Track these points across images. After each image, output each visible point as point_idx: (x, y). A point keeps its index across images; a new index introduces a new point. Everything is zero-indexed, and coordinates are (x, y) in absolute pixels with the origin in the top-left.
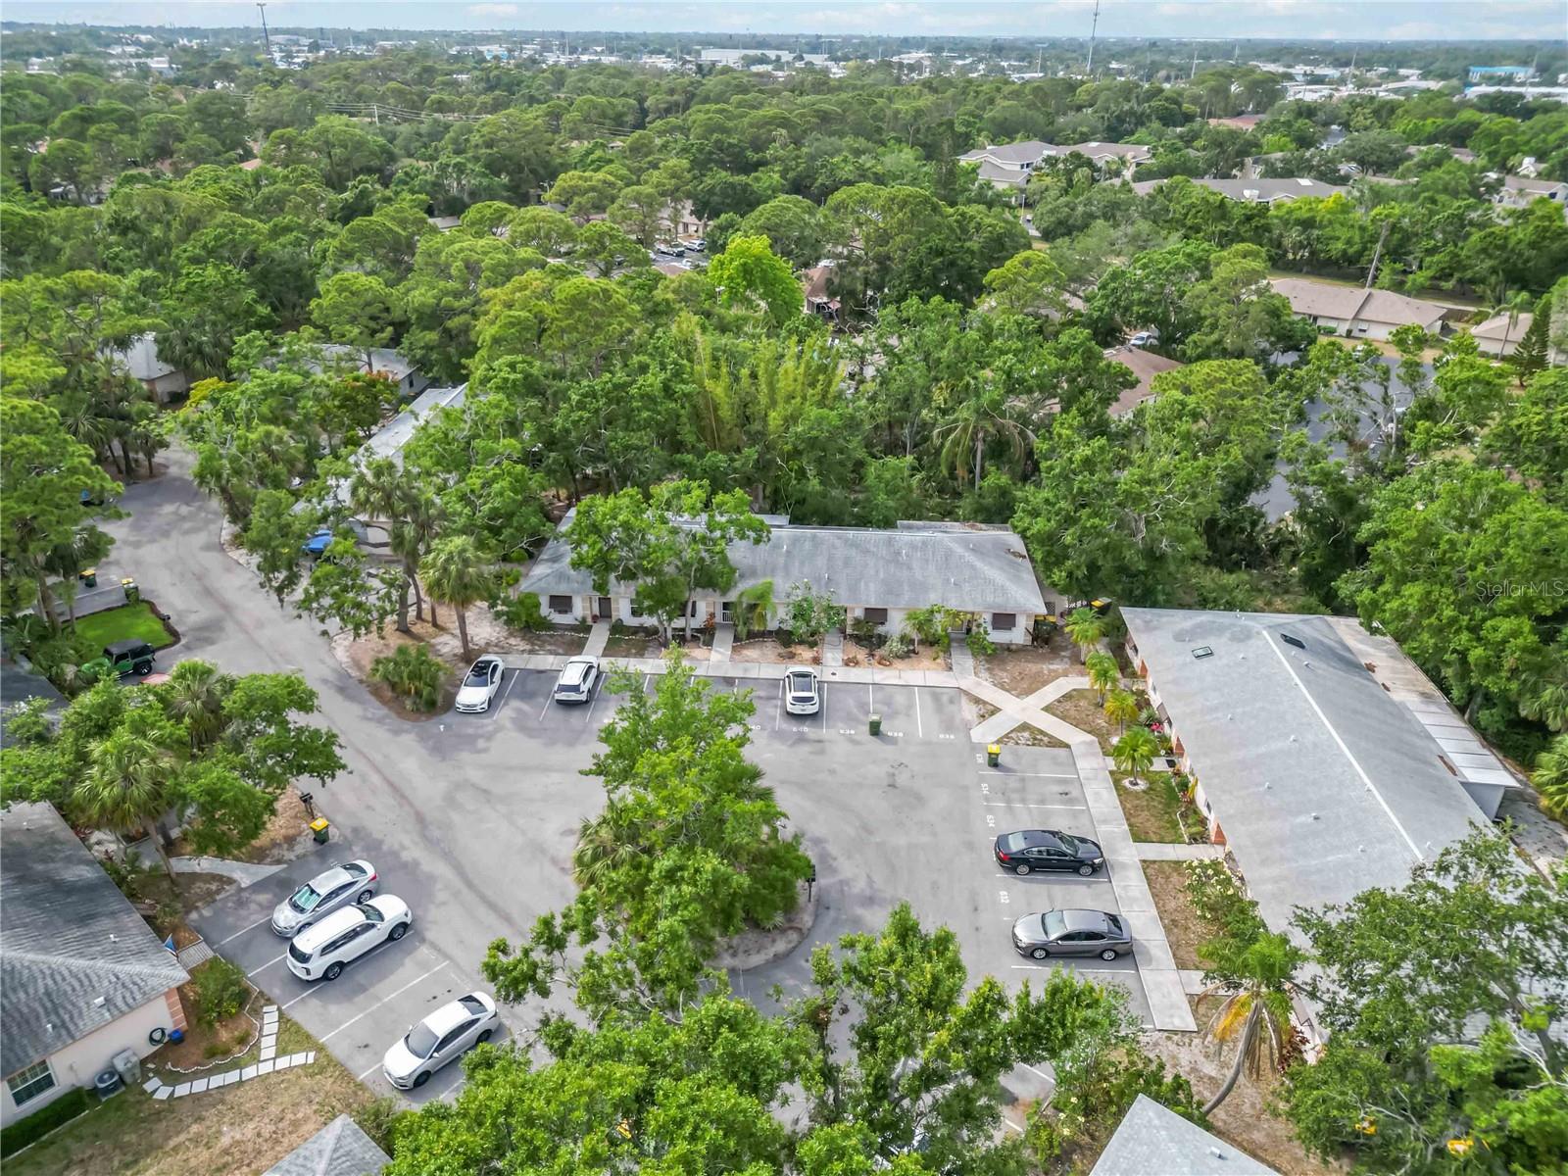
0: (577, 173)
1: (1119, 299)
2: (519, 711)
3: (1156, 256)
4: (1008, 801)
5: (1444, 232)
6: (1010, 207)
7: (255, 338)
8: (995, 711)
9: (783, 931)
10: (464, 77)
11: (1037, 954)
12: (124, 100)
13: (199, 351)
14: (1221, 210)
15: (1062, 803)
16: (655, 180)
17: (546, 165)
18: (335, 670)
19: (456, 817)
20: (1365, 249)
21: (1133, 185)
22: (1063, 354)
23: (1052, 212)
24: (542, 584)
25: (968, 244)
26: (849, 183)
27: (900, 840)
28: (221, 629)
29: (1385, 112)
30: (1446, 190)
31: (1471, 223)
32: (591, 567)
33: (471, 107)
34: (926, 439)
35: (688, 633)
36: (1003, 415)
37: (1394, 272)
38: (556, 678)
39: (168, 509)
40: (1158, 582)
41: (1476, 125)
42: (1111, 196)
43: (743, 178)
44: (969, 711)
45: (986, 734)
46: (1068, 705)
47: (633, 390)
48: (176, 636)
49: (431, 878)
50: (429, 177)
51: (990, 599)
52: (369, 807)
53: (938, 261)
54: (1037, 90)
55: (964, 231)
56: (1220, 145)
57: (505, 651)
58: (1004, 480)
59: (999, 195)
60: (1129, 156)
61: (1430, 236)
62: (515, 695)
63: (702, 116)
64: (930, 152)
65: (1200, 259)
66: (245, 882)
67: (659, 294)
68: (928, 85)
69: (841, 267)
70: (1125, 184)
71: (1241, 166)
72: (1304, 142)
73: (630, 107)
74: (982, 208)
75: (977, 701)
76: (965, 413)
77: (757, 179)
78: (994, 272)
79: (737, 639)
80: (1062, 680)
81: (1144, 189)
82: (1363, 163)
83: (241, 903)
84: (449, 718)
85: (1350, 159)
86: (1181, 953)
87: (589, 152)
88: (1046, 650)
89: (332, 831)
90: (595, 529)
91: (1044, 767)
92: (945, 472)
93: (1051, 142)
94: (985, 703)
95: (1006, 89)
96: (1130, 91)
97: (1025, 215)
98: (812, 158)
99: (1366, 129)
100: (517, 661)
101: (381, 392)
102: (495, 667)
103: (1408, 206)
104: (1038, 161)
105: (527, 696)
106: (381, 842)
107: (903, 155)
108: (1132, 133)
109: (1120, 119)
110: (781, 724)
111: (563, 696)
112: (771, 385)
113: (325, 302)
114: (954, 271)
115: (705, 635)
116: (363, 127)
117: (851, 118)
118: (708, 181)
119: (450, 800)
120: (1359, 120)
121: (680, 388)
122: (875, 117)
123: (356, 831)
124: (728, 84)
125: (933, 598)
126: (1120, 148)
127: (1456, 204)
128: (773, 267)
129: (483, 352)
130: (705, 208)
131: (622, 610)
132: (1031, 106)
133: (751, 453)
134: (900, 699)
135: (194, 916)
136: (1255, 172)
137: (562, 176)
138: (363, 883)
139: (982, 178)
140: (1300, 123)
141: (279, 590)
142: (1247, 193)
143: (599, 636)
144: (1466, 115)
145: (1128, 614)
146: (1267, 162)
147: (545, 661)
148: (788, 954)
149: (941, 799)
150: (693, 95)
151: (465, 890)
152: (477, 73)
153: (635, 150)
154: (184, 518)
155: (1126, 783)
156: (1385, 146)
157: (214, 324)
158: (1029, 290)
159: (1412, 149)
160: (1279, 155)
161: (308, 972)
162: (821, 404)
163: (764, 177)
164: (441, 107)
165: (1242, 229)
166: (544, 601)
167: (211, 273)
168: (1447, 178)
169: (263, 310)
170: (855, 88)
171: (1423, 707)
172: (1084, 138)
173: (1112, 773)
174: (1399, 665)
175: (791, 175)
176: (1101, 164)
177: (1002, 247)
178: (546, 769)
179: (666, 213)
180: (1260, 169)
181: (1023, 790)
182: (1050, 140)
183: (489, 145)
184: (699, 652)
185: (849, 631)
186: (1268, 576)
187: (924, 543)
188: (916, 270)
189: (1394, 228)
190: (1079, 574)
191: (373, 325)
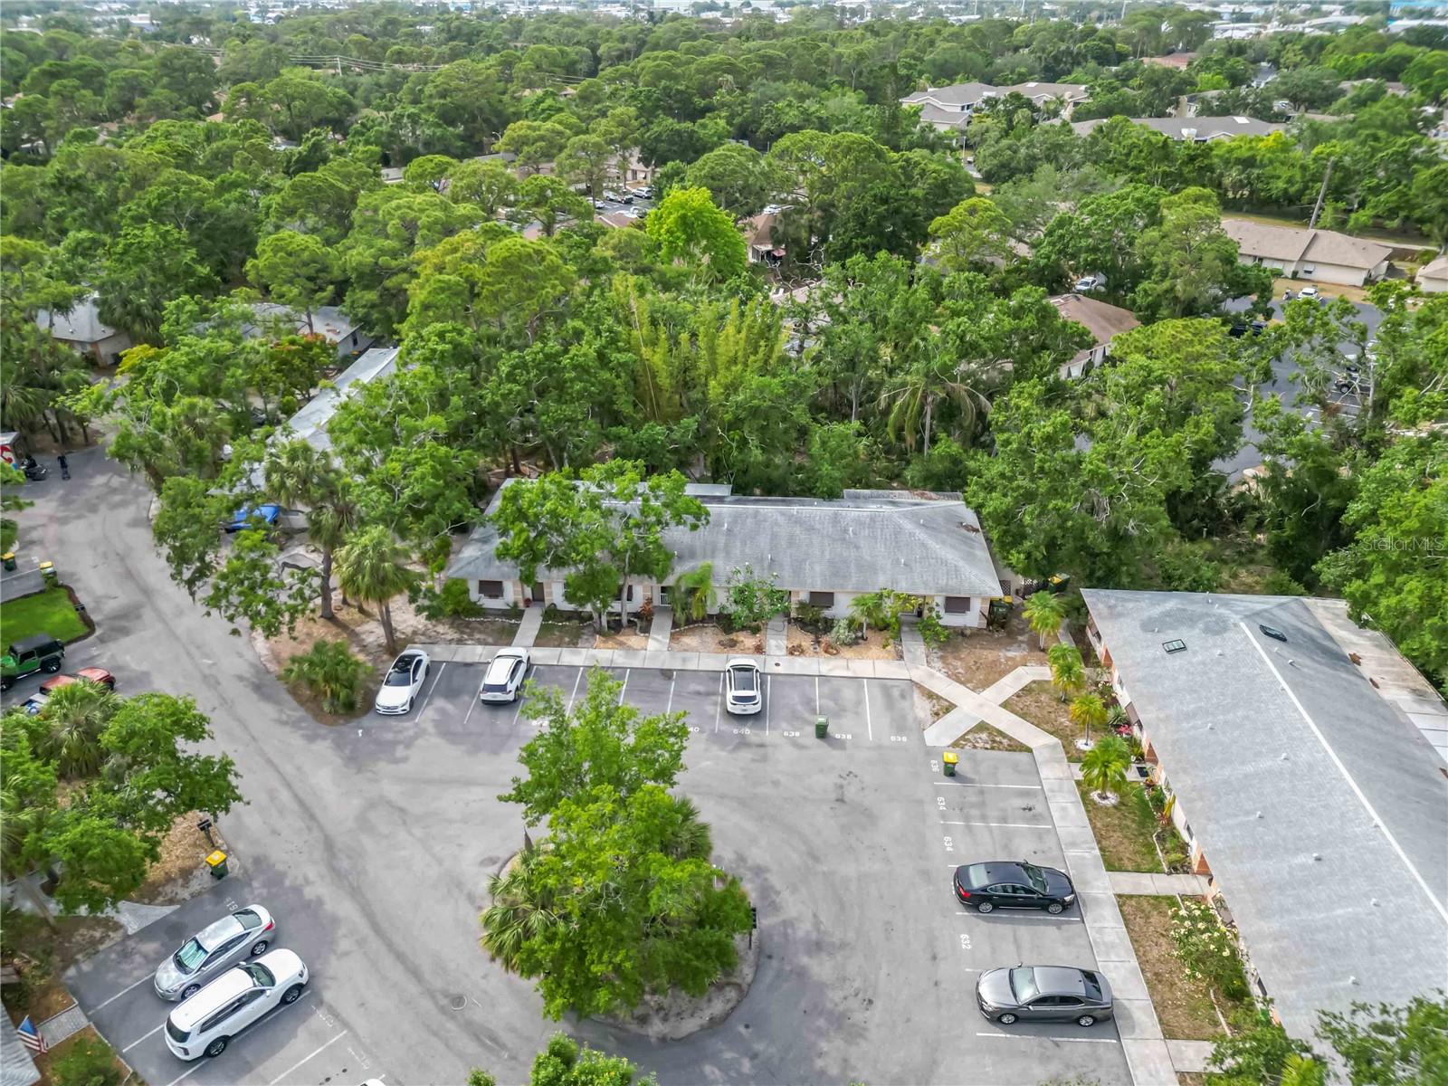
0: (525, 123)
1: (1066, 246)
2: (443, 712)
3: (1103, 201)
4: (967, 818)
5: (1386, 170)
6: (953, 150)
7: (185, 304)
8: (950, 707)
9: (720, 987)
10: (427, 28)
11: (1005, 1019)
12: (96, 56)
13: (138, 313)
14: (1165, 151)
15: (1028, 821)
16: (602, 128)
17: (499, 114)
18: (252, 665)
19: (367, 842)
20: (1306, 188)
21: (1073, 125)
22: (1017, 314)
23: (994, 155)
24: (471, 568)
25: (913, 191)
26: (795, 129)
27: (848, 869)
28: (139, 617)
29: (1315, 49)
30: (1383, 125)
31: (1416, 160)
32: (517, 558)
33: (429, 57)
34: (872, 399)
35: (624, 619)
36: (954, 379)
37: (1336, 210)
38: (483, 673)
39: (100, 480)
40: (1121, 563)
41: (1408, 59)
42: (1053, 139)
43: (688, 125)
44: (922, 708)
45: (939, 735)
46: (1028, 700)
47: (565, 361)
48: (90, 625)
49: (335, 921)
50: (385, 128)
51: (943, 582)
52: (275, 832)
53: (882, 208)
54: (975, 32)
55: (909, 177)
56: (1156, 84)
57: (432, 641)
58: (956, 448)
59: (940, 138)
60: (1067, 96)
61: (1372, 174)
62: (437, 692)
63: (650, 64)
64: (873, 95)
65: (1150, 204)
66: (133, 927)
67: (597, 251)
68: (869, 28)
69: (785, 214)
70: (1065, 124)
71: (1177, 104)
72: (1236, 80)
73: (583, 55)
74: (926, 152)
75: (931, 695)
76: (914, 376)
77: (704, 126)
78: (939, 220)
79: (675, 625)
80: (1020, 670)
81: (1084, 129)
82: (1295, 100)
83: (126, 955)
84: (367, 721)
85: (1284, 96)
86: (1168, 1017)
87: (539, 101)
88: (1002, 633)
89: (233, 863)
90: (521, 515)
91: (1002, 775)
92: (892, 436)
93: (990, 83)
94: (939, 698)
95: (946, 32)
96: (1065, 31)
97: (965, 156)
98: (758, 103)
99: (1296, 66)
100: (442, 653)
101: (318, 355)
102: (419, 662)
103: (1350, 143)
104: (978, 102)
105: (451, 694)
106: (283, 875)
107: (846, 99)
108: (1069, 73)
109: (1057, 59)
110: (720, 725)
111: (489, 696)
112: (712, 350)
113: (261, 263)
114: (898, 219)
115: (642, 621)
116: (326, 80)
117: (795, 63)
118: (655, 129)
119: (363, 823)
120: (1290, 56)
121: (616, 357)
122: (819, 61)
123: (257, 861)
124: (677, 31)
125: (881, 582)
126: (1057, 87)
127: (1401, 141)
128: (715, 221)
129: (412, 319)
130: (652, 156)
131: (556, 594)
132: (970, 47)
133: (690, 422)
134: (848, 694)
135: (72, 972)
136: (1191, 111)
137: (511, 126)
138: (256, 934)
139: (924, 119)
140: (1231, 61)
141: (190, 583)
142: (1185, 132)
143: (531, 623)
144: (1398, 49)
145: (1090, 596)
146: (1203, 101)
147: (473, 652)
148: (726, 1016)
149: (894, 817)
150: (644, 42)
151: (371, 936)
152: (439, 24)
153: (585, 98)
154: (114, 491)
155: (1094, 795)
156: (1317, 83)
157: (153, 285)
158: (974, 238)
159: (1345, 85)
160: (1214, 93)
161: (186, 1052)
162: (763, 371)
163: (710, 124)
164: (400, 57)
165: (1186, 170)
166: (473, 587)
167: (149, 234)
168: (1385, 113)
169: (204, 270)
170: (800, 33)
171: (1416, 707)
172: (1022, 79)
173: (1078, 783)
174: (1385, 656)
175: (737, 120)
176: (1040, 104)
177: (946, 193)
178: (468, 783)
179: (614, 161)
180: (1194, 107)
181: (982, 804)
182: (989, 81)
183: (443, 95)
184: (634, 640)
185: (793, 615)
186: (1232, 544)
187: (873, 519)
188: (861, 219)
189: (1336, 166)
190: (1038, 555)
191: (311, 285)
